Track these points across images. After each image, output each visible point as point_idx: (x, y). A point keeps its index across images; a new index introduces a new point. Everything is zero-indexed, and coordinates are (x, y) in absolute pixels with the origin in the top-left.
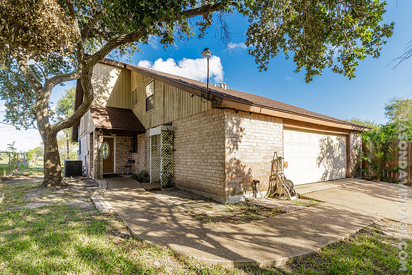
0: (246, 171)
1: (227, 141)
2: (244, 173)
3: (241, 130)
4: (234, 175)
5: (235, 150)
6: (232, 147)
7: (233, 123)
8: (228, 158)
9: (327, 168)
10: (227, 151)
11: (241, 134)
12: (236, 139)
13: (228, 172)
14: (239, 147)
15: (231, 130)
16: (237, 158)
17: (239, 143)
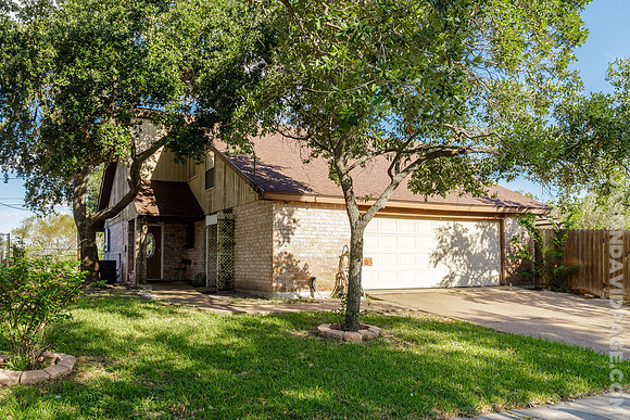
0: (301, 266)
1: (275, 233)
2: (298, 269)
3: (295, 221)
4: (284, 270)
5: (286, 243)
6: (281, 240)
7: (283, 214)
8: (276, 252)
9: (454, 270)
10: (275, 244)
11: (294, 226)
12: (287, 232)
13: (277, 267)
14: (292, 240)
15: (280, 222)
16: (288, 252)
17: (290, 236)
